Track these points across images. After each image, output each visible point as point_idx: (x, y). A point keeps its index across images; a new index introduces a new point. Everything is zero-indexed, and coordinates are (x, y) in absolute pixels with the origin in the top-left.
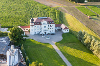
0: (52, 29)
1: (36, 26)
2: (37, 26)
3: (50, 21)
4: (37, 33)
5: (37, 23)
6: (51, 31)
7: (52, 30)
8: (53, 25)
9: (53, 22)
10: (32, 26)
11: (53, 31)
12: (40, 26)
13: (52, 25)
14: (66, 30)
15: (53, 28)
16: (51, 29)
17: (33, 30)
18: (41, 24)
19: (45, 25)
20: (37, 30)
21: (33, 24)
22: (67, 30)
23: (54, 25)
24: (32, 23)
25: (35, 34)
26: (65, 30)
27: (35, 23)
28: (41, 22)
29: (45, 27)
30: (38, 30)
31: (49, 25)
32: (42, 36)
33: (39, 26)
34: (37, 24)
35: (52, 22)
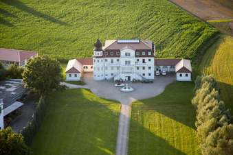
0: (147, 68)
1: (106, 60)
2: (109, 59)
3: (144, 50)
4: (109, 77)
5: (109, 53)
6: (144, 75)
7: (147, 71)
8: (150, 60)
9: (150, 53)
10: (97, 59)
11: (150, 75)
12: (118, 60)
13: (147, 59)
14: (184, 74)
15: (150, 68)
16: (144, 68)
17: (99, 69)
18: (119, 56)
19: (128, 59)
20: (109, 68)
21: (100, 54)
22: (187, 75)
23: (153, 59)
24: (97, 52)
25: (105, 80)
26: (181, 75)
27: (103, 52)
28: (119, 51)
29: (128, 63)
30: (112, 68)
31: (141, 59)
32: (116, 85)
33: (115, 59)
34: (109, 56)
35: (147, 51)
